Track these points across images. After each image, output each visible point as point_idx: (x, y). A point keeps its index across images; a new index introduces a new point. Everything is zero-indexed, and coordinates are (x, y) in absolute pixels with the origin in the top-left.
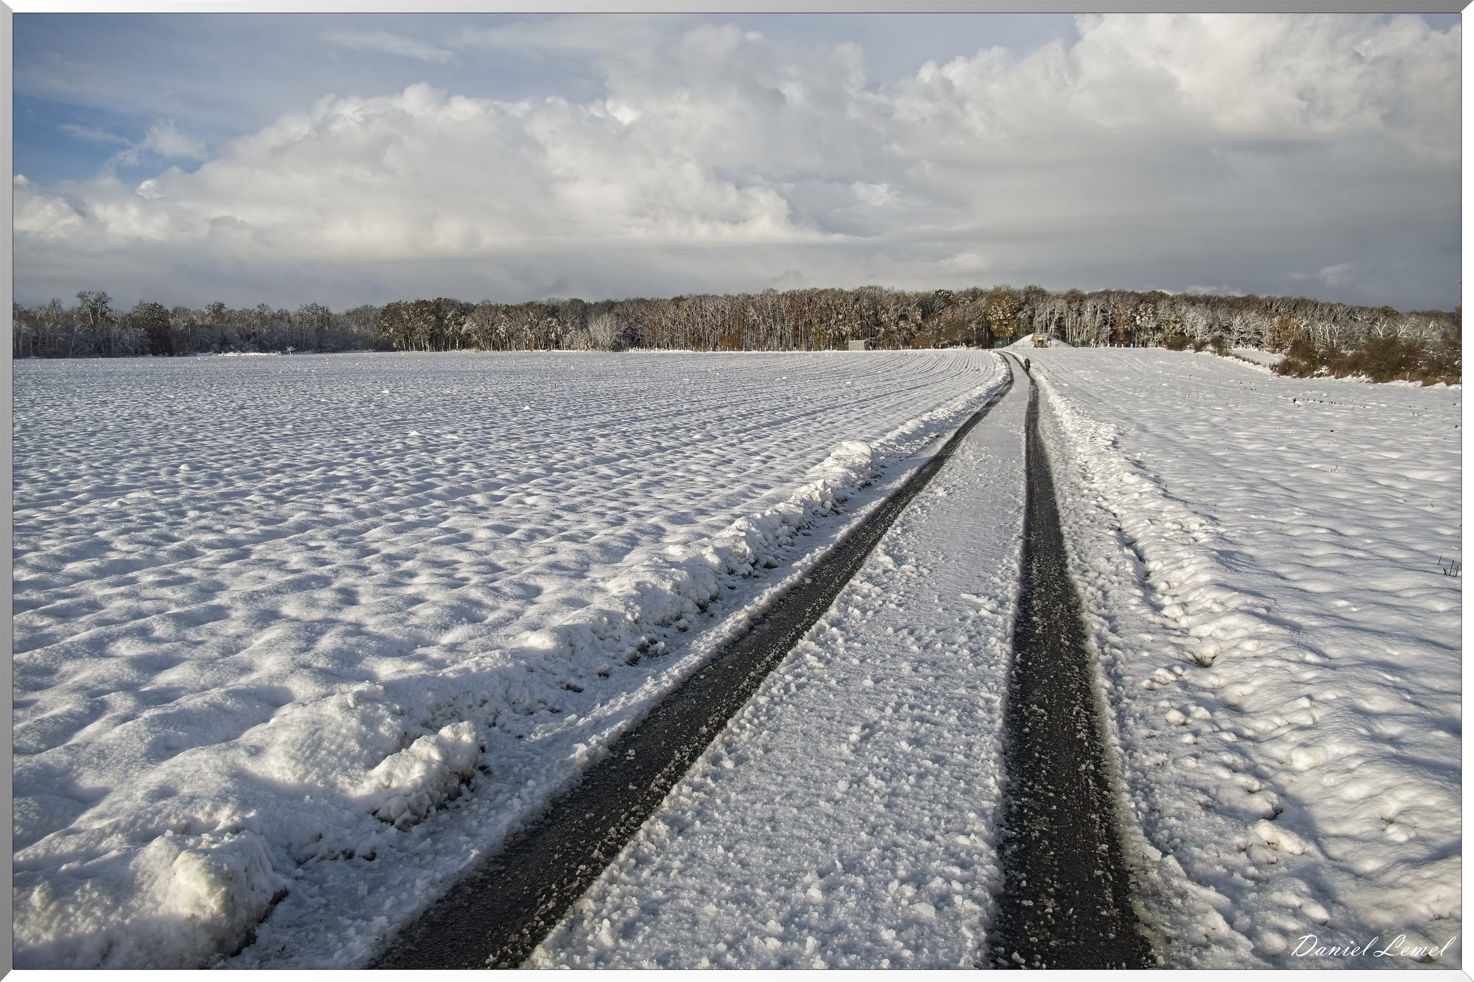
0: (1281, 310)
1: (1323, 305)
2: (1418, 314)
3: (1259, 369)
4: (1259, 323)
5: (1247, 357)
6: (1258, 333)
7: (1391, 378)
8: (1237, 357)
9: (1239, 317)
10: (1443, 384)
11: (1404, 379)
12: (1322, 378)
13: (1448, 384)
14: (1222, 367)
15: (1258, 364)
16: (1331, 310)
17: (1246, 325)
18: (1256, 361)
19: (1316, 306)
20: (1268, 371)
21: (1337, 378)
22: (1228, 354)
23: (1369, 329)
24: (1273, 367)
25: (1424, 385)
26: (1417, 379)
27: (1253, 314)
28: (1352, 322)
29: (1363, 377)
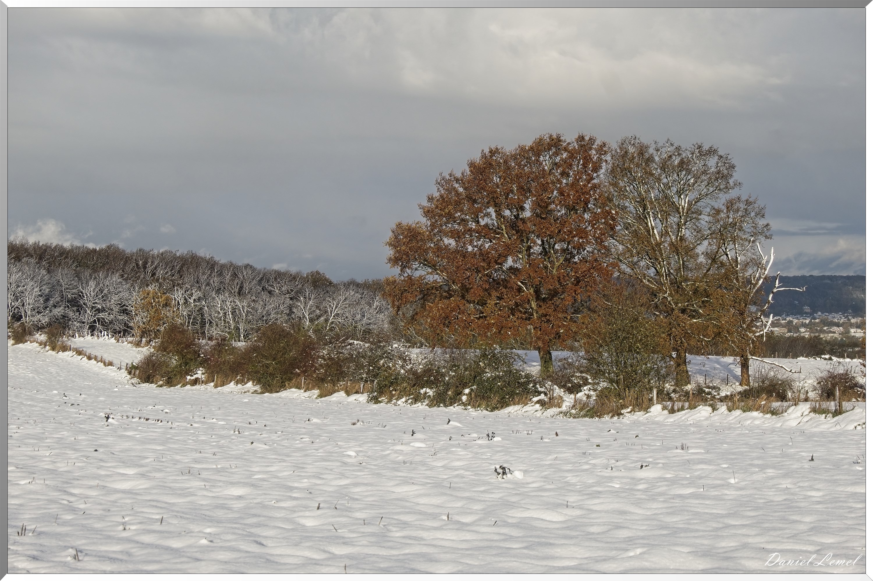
0: (160, 273)
1: (223, 266)
2: (358, 285)
3: (111, 372)
4: (125, 294)
5: (94, 353)
6: (125, 312)
7: (282, 387)
8: (79, 353)
9: (92, 284)
10: (342, 394)
11: (299, 387)
12: (197, 387)
13: (348, 394)
14: (53, 370)
15: (111, 364)
16: (235, 275)
17: (105, 298)
18: (107, 358)
19: (212, 268)
20: (124, 375)
21: (216, 386)
22: (64, 349)
23: (290, 308)
24: (131, 370)
25: (321, 396)
26: (313, 388)
27: (116, 278)
28: (265, 296)
29: (250, 384)
